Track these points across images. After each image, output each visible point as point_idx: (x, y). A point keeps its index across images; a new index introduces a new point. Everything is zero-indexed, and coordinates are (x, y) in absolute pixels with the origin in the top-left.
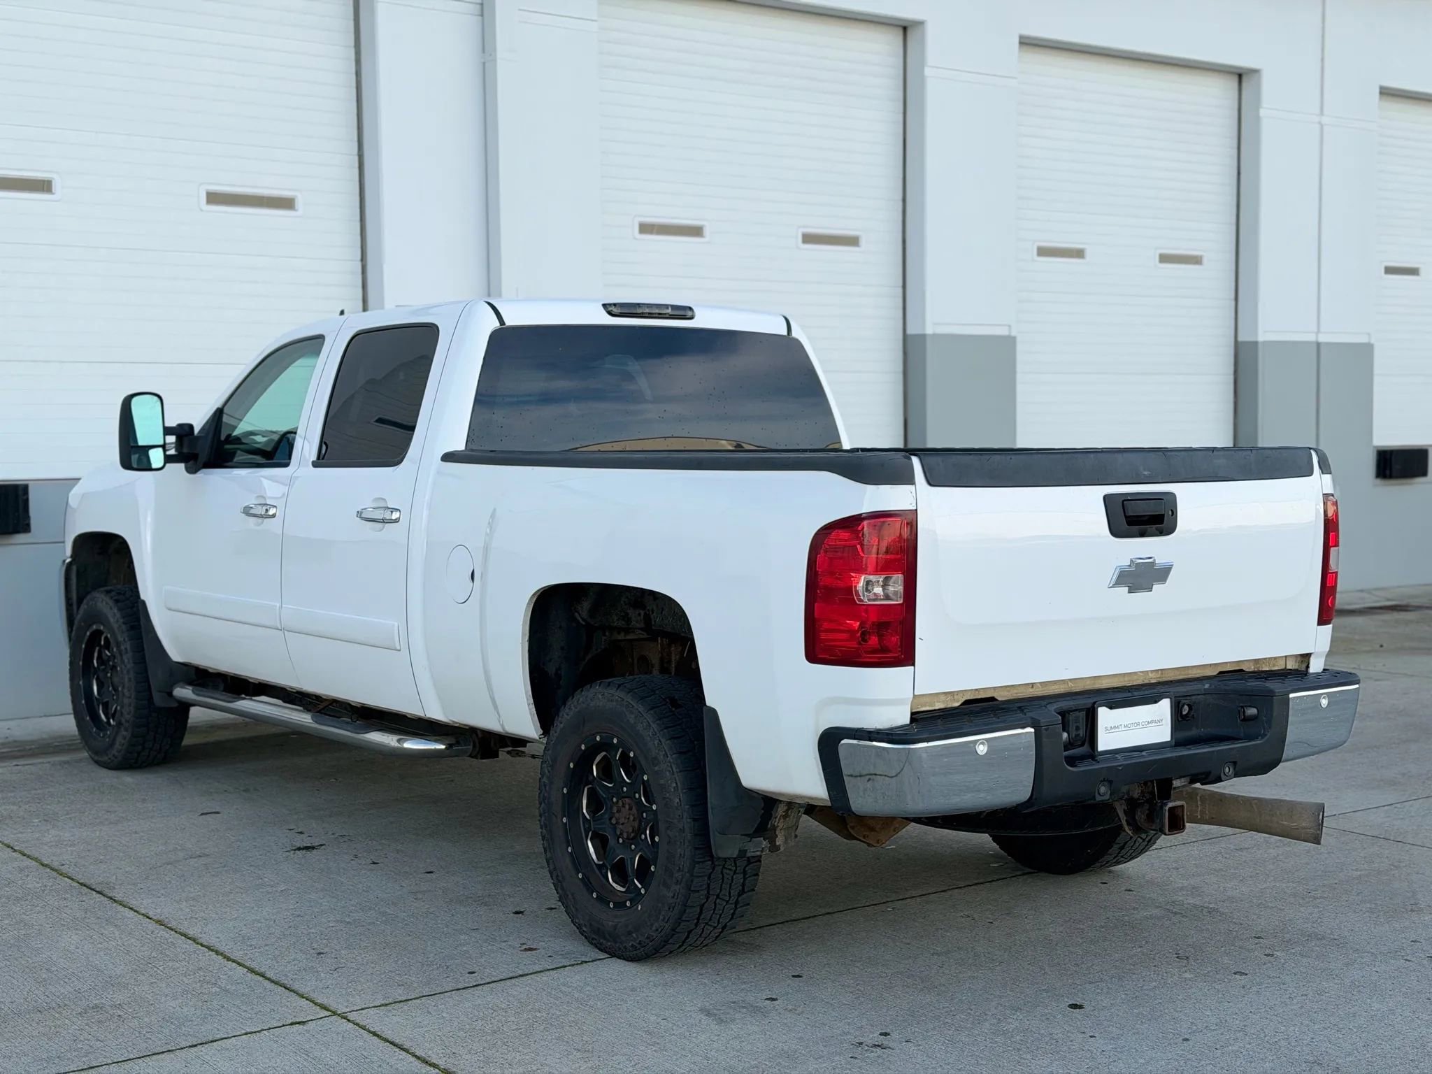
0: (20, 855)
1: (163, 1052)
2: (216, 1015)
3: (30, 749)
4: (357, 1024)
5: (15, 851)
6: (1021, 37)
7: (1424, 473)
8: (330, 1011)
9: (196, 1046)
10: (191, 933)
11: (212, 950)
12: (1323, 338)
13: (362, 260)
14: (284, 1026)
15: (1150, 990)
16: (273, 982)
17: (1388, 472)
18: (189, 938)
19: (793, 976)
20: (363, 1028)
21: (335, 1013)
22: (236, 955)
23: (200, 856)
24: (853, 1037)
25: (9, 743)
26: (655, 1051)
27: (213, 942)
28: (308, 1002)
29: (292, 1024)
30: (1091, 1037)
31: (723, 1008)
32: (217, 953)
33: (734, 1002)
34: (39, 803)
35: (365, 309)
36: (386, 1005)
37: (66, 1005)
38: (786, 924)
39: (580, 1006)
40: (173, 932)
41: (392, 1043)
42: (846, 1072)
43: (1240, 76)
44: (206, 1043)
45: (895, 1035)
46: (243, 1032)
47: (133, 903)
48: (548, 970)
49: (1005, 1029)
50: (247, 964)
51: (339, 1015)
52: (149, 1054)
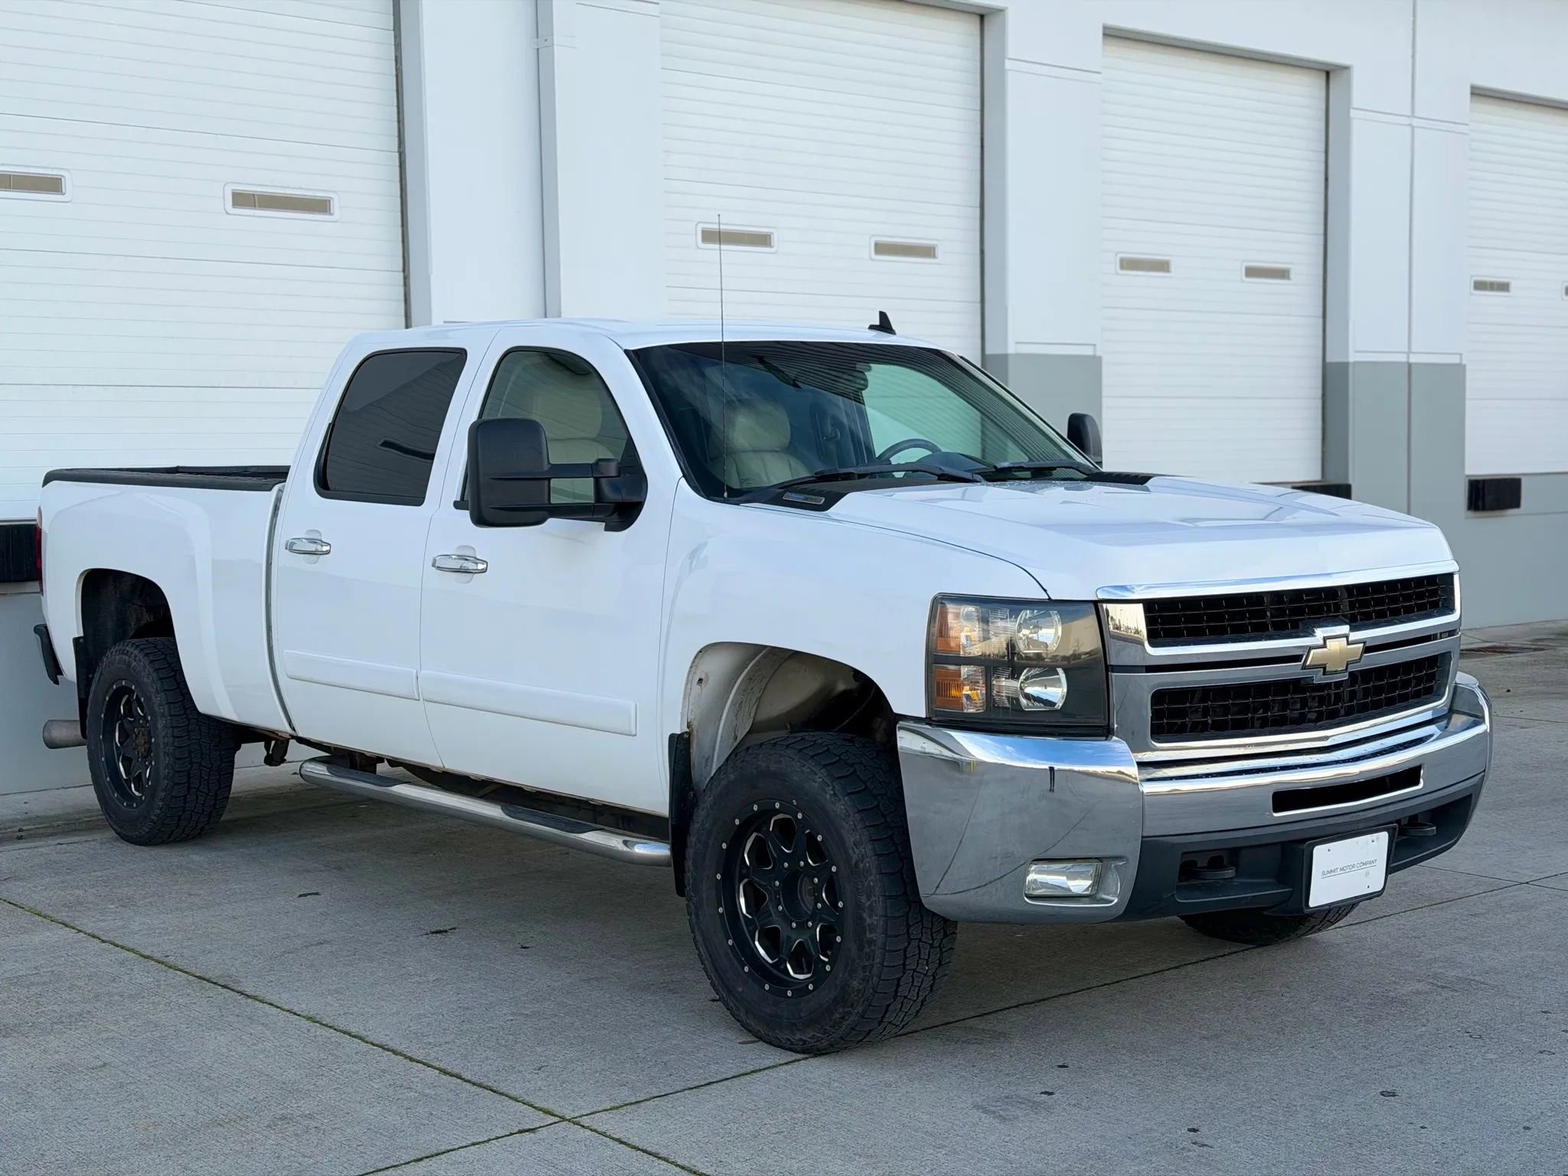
0: (111, 946)
1: (387, 1168)
2: (428, 1124)
3: (58, 826)
4: (595, 1131)
5: (103, 941)
6: (1105, 28)
7: (1516, 504)
8: (557, 1116)
9: (421, 1159)
10: (354, 1030)
11: (388, 1050)
12: (1413, 359)
13: (404, 271)
14: (511, 1134)
15: (1459, 1073)
16: (474, 1084)
17: (1480, 503)
18: (354, 1036)
19: (1060, 1066)
20: (604, 1134)
21: (563, 1119)
22: (419, 1055)
23: (321, 943)
24: (1159, 1135)
25: (30, 819)
26: (946, 1154)
27: (385, 1040)
28: (526, 1106)
29: (520, 1132)
30: (1422, 1127)
31: (999, 1104)
32: (395, 1052)
33: (1007, 1097)
34: (106, 886)
35: (408, 326)
36: (617, 1108)
37: (247, 1117)
38: (1021, 1007)
39: (836, 1104)
40: (332, 1030)
41: (645, 1151)
42: (1171, 1174)
43: (1328, 74)
44: (433, 1156)
45: (1204, 1130)
46: (469, 1142)
47: (269, 998)
48: (780, 1065)
49: (1323, 1121)
50: (436, 1064)
51: (569, 1120)
52: (372, 1170)
